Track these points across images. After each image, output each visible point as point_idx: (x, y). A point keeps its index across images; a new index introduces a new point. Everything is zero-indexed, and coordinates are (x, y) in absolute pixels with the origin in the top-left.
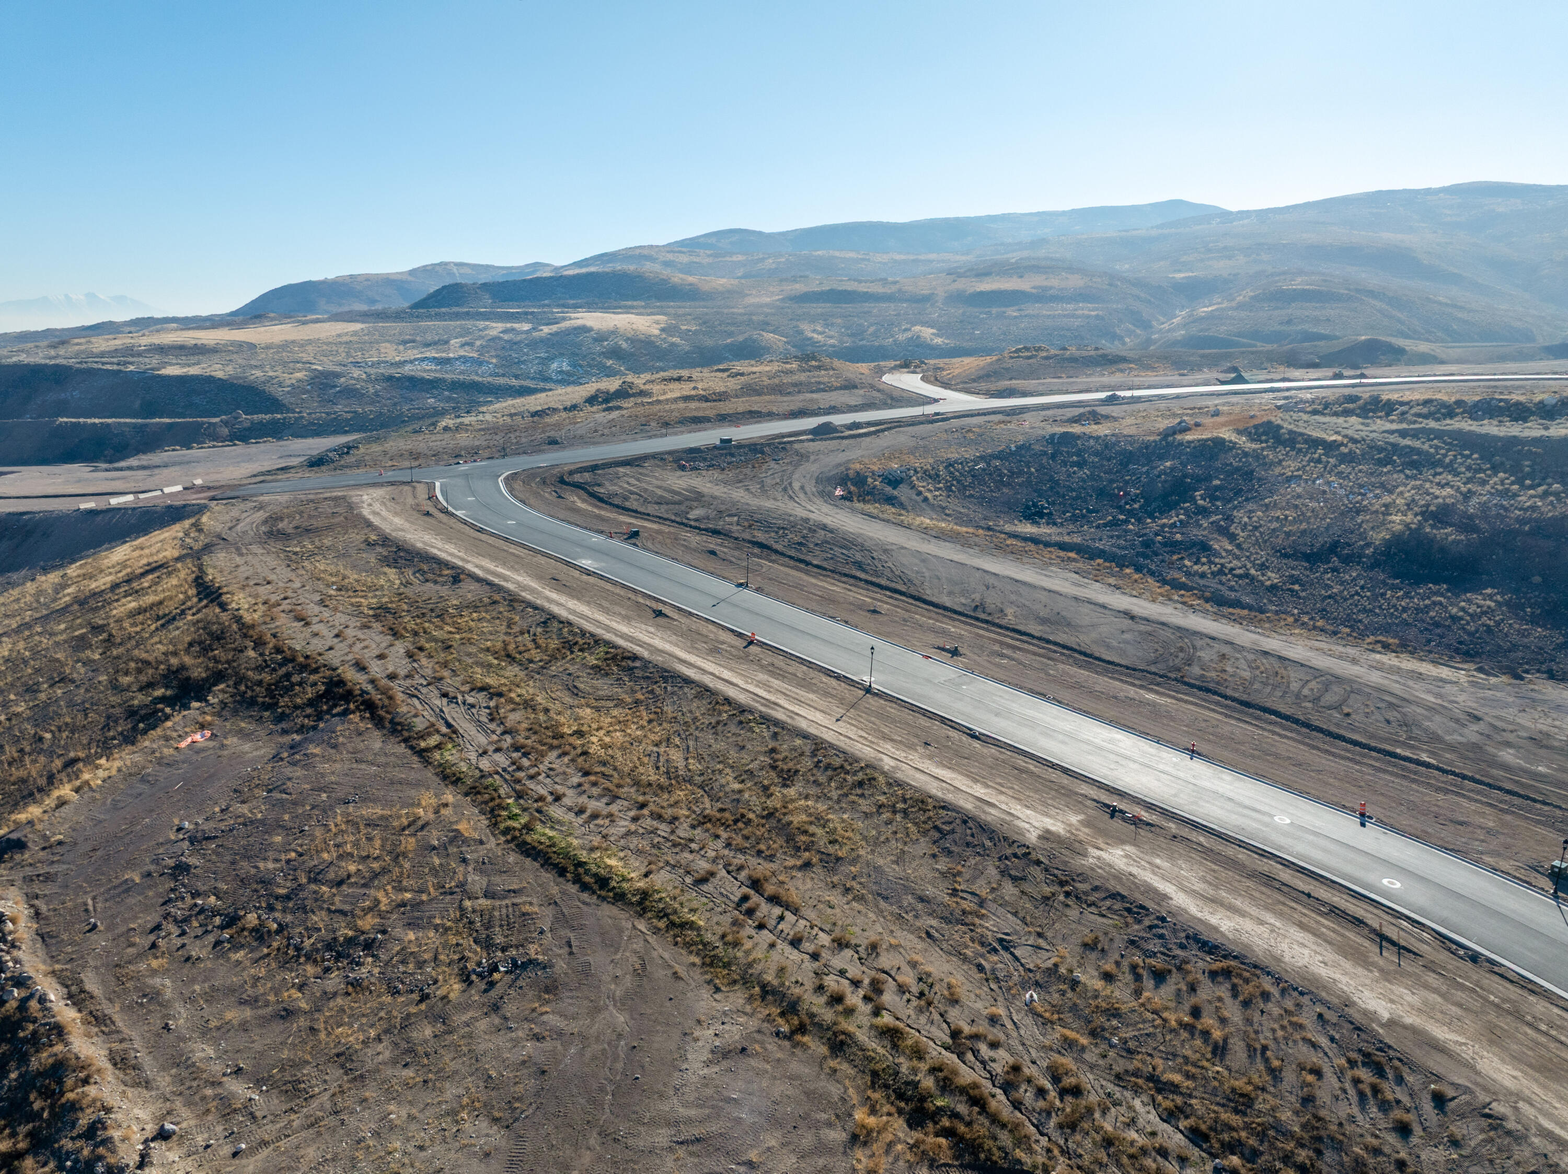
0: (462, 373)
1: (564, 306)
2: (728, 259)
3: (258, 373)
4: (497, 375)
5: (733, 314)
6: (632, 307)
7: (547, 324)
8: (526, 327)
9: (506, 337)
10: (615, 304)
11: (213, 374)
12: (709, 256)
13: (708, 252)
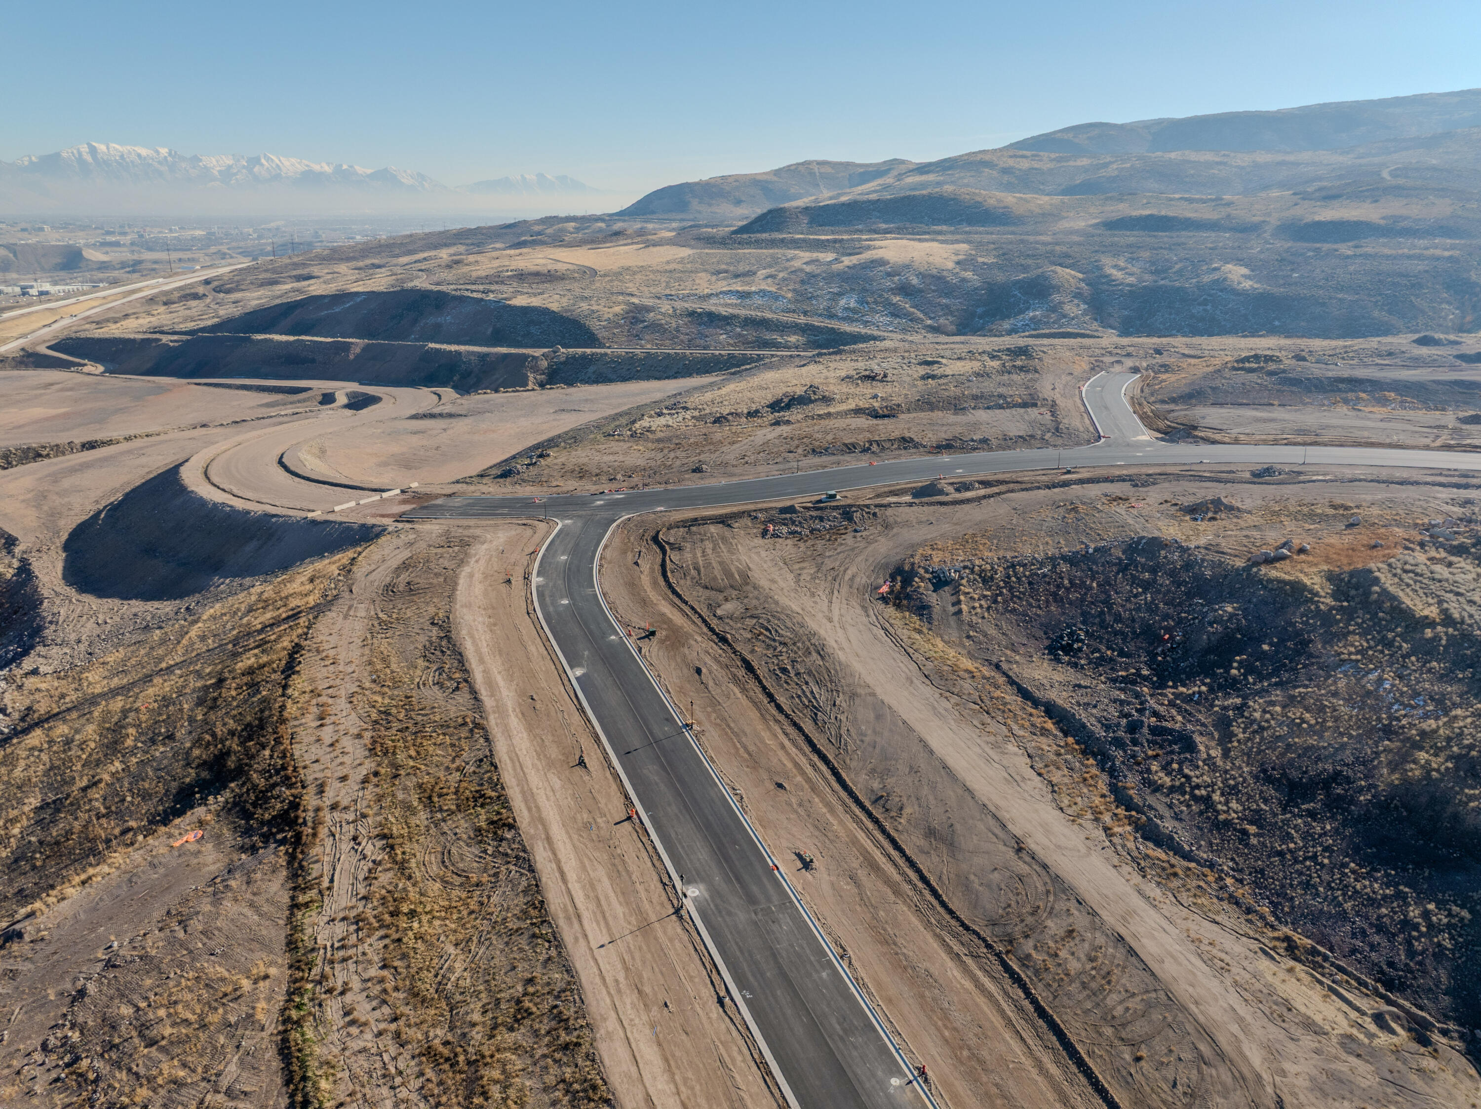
0: (758, 308)
1: (876, 232)
2: (1072, 163)
3: (584, 306)
4: (789, 311)
5: (1037, 243)
6: (940, 233)
7: (850, 254)
8: (830, 256)
9: (808, 269)
10: (925, 228)
11: (549, 306)
12: (1052, 160)
13: (1053, 156)
